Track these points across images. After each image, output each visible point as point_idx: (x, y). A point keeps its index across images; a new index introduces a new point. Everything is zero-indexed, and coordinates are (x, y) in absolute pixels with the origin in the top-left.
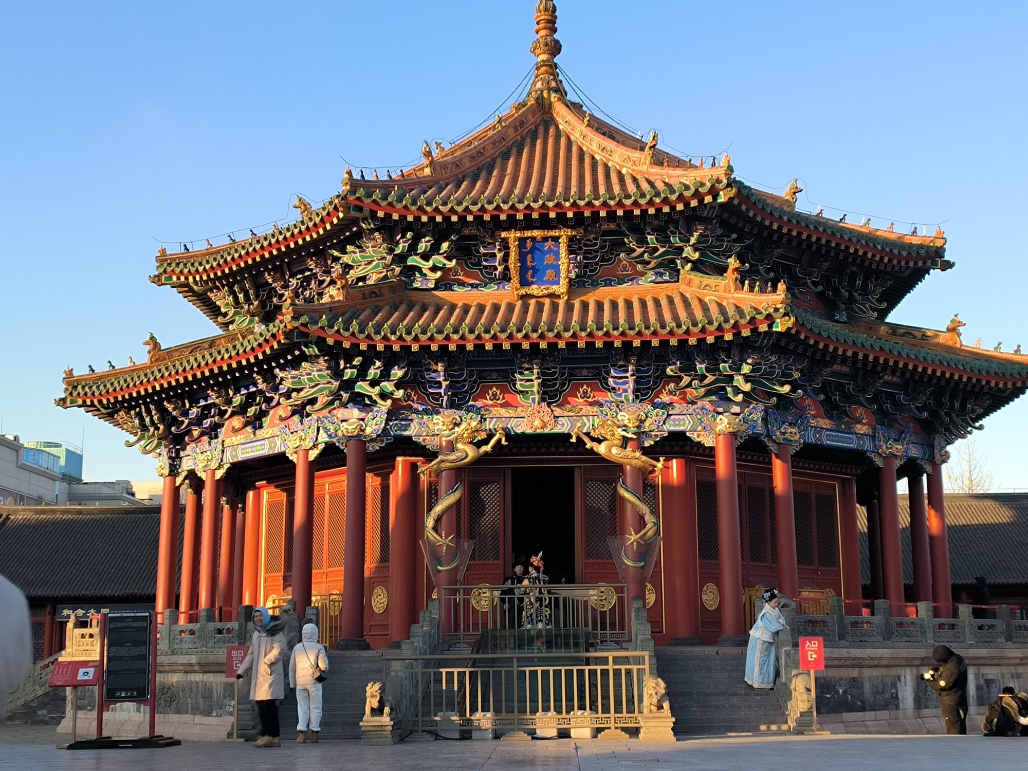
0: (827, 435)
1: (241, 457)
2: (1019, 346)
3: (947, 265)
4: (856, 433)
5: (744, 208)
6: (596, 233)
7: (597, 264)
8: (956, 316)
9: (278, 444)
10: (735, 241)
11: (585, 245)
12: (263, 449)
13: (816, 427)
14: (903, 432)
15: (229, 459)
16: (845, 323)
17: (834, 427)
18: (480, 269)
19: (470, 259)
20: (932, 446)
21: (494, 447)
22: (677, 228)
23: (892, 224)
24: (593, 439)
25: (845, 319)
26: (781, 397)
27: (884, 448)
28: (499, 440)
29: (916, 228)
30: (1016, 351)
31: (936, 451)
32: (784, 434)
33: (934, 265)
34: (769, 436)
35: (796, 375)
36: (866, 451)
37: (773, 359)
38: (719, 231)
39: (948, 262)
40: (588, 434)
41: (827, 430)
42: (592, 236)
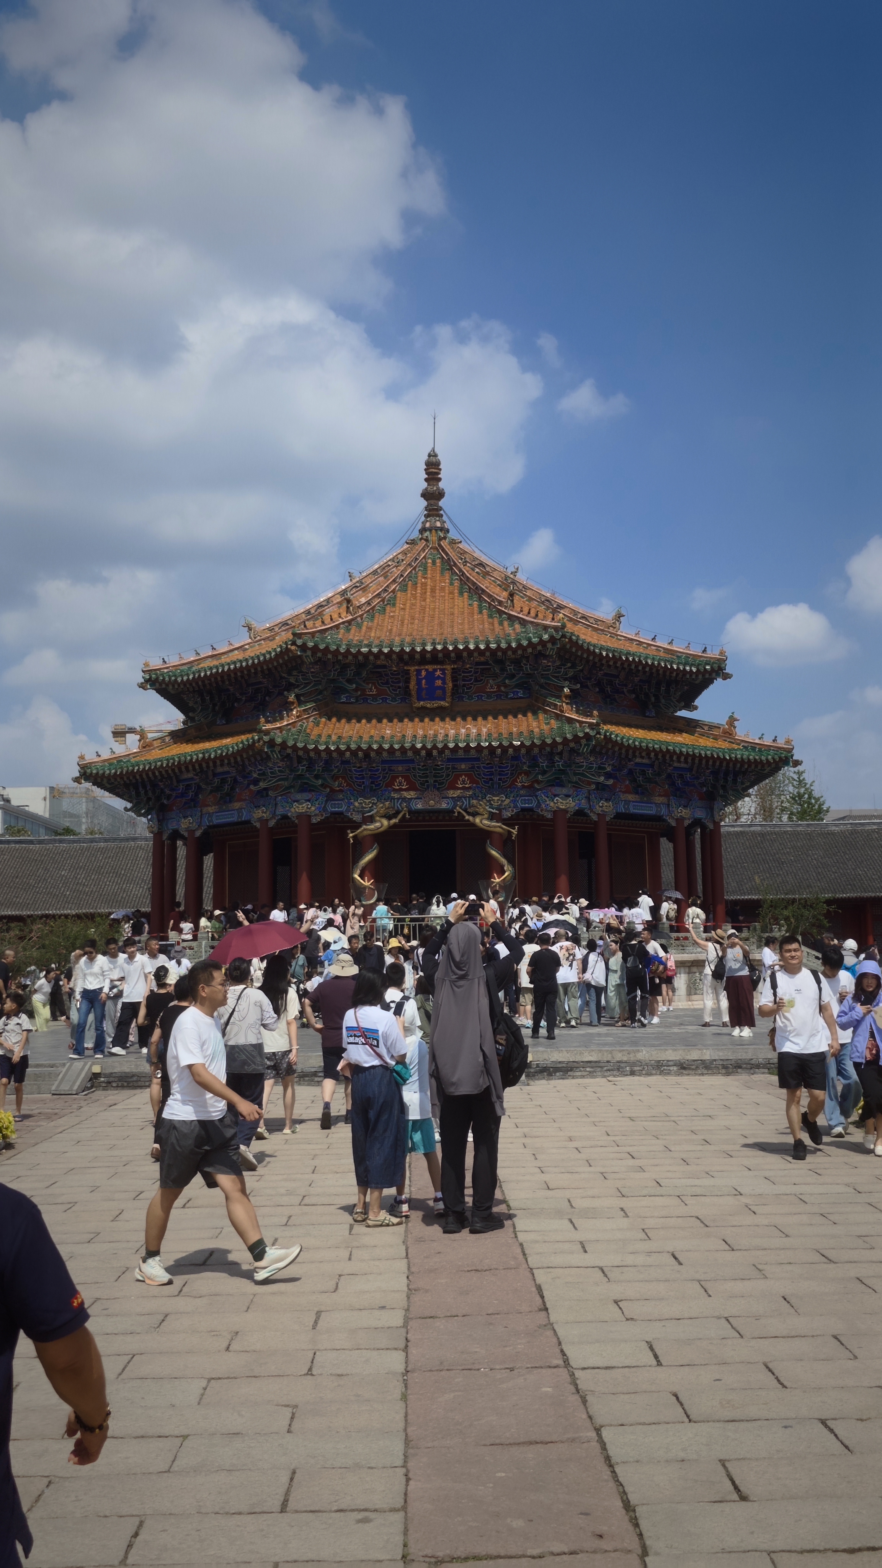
0: (634, 806)
1: (216, 821)
2: (776, 737)
3: (726, 677)
4: (655, 803)
5: (574, 650)
6: (471, 664)
7: (471, 684)
8: (733, 713)
9: (245, 814)
10: (569, 668)
11: (464, 672)
12: (233, 817)
13: (625, 801)
14: (691, 800)
15: (206, 822)
16: (653, 717)
17: (639, 800)
18: (388, 687)
19: (380, 680)
20: (712, 809)
21: (400, 821)
22: (528, 661)
23: (689, 644)
24: (469, 814)
25: (653, 714)
26: (598, 784)
27: (676, 812)
28: (405, 814)
29: (706, 648)
30: (774, 741)
31: (715, 813)
32: (602, 807)
33: (718, 675)
34: (590, 808)
35: (609, 769)
36: (663, 816)
37: (592, 759)
38: (558, 663)
39: (728, 674)
40: (466, 811)
41: (633, 802)
42: (468, 666)
